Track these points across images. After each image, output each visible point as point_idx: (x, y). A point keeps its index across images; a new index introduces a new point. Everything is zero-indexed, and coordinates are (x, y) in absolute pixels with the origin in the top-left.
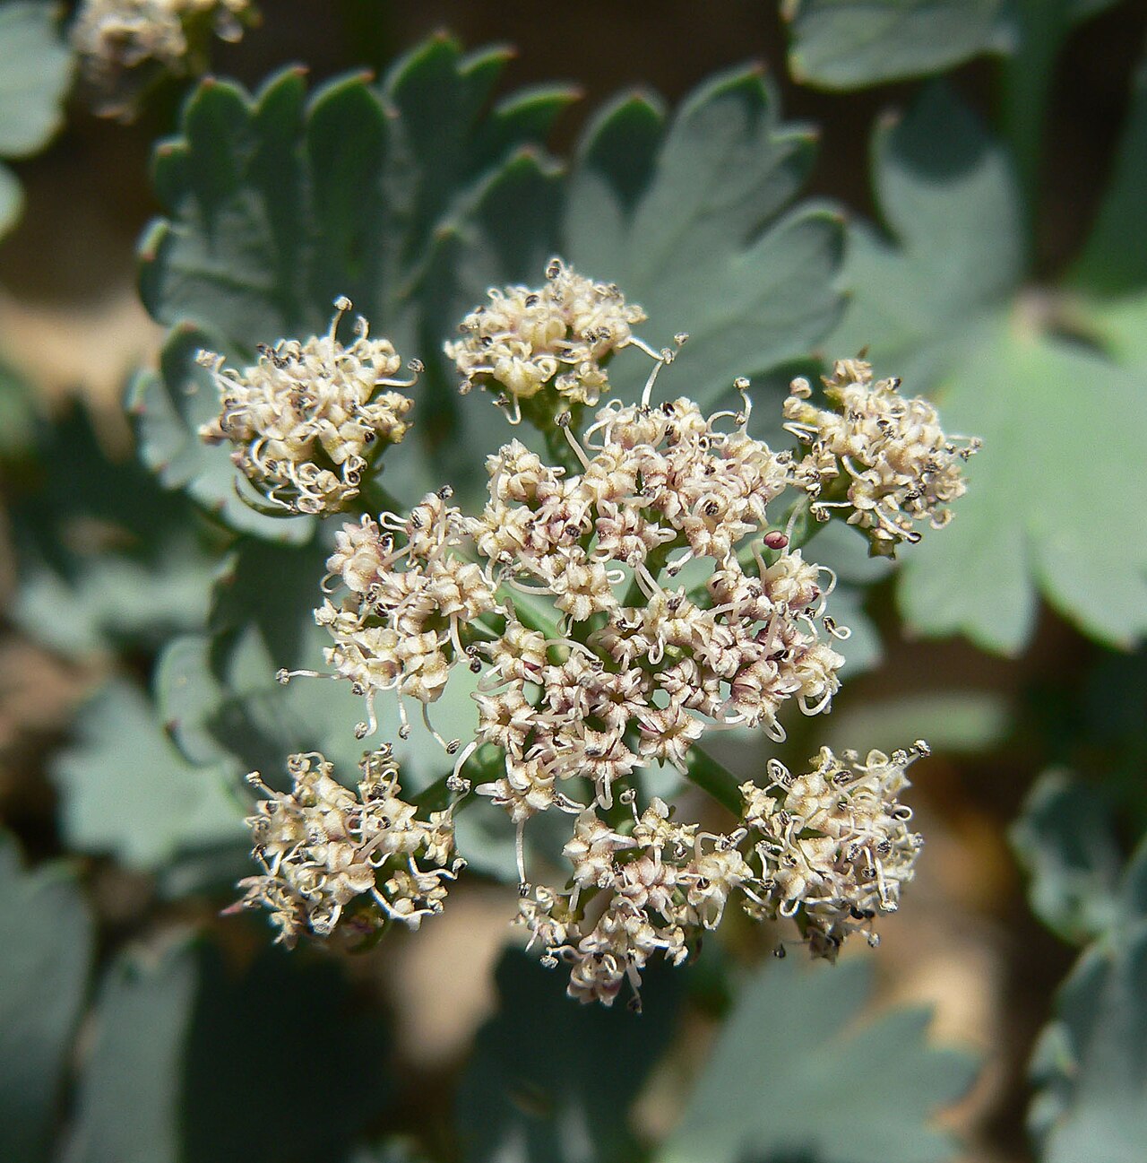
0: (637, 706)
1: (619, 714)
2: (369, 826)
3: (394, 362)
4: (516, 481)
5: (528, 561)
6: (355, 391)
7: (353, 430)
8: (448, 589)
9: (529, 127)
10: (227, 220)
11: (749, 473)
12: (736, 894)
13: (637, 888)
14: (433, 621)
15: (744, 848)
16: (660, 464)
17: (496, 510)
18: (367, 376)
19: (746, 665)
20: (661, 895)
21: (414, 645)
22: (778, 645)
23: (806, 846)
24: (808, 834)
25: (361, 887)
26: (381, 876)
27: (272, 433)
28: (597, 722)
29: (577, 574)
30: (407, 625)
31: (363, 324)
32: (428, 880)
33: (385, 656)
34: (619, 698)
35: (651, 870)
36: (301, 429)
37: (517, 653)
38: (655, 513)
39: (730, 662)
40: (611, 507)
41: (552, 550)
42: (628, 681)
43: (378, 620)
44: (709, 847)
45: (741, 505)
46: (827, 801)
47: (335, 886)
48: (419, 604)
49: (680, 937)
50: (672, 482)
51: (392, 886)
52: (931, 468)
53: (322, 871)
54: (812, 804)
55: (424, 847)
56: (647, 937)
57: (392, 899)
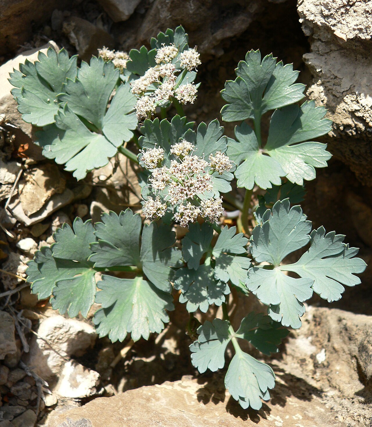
0: (187, 191)
1: (185, 192)
2: (155, 205)
3: (162, 151)
4: (174, 164)
5: (174, 174)
6: (157, 154)
7: (156, 159)
8: (164, 177)
9: (190, 126)
10: (151, 136)
11: (202, 164)
12: (199, 214)
13: (186, 213)
14: (163, 181)
15: (200, 209)
16: (191, 163)
17: (171, 168)
18: (159, 153)
19: (200, 187)
20: (190, 214)
21: (160, 183)
22: (204, 184)
23: (208, 208)
24: (208, 207)
25: (154, 212)
26: (157, 211)
27: (147, 159)
28: (182, 193)
29: (180, 175)
30: (160, 181)
31: (160, 147)
32: (163, 211)
33: (157, 185)
34: (185, 190)
35: (188, 211)
36: (150, 158)
37: (173, 184)
38: (190, 168)
39: (198, 186)
40: (184, 168)
41: (178, 173)
42: (186, 188)
43: (157, 180)
44: (196, 208)
45: (201, 168)
46: (210, 203)
47: (151, 212)
48: (162, 179)
49: (193, 219)
50: (192, 165)
51: (158, 212)
52: (226, 164)
53: (150, 210)
54: (208, 203)
55: (162, 208)
56: (188, 219)
57: (158, 214)
